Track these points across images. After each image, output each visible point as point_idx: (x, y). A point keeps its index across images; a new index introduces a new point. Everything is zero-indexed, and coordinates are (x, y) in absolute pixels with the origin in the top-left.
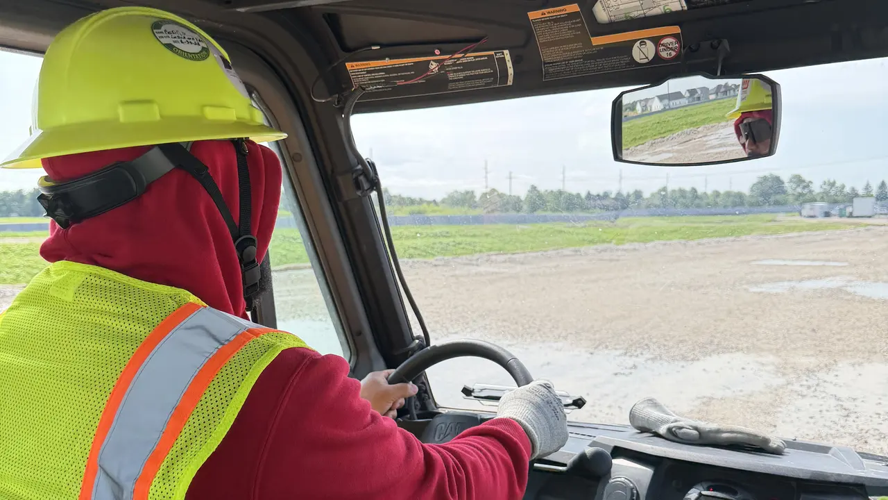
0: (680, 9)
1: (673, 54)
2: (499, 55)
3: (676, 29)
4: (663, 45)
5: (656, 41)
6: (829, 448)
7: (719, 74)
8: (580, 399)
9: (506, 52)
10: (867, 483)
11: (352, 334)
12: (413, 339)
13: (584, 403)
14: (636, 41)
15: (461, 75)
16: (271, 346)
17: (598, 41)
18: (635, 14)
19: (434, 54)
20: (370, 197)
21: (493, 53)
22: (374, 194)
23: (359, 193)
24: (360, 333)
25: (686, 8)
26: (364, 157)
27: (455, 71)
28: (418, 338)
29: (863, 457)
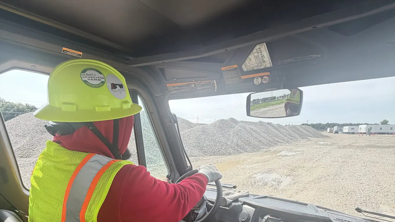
0: (270, 66)
1: (267, 82)
2: (212, 82)
3: (268, 73)
4: (264, 79)
5: (262, 77)
6: (308, 204)
7: (282, 87)
8: (235, 186)
9: (215, 81)
10: (319, 217)
11: (169, 166)
12: (188, 167)
13: (236, 187)
14: (255, 77)
15: (201, 88)
16: (120, 165)
17: (243, 77)
18: (255, 68)
19: (193, 82)
20: (175, 125)
21: (211, 81)
22: (176, 125)
23: (171, 124)
24: (172, 165)
25: (272, 66)
26: (173, 113)
27: (199, 87)
28: (189, 167)
29: (317, 207)
